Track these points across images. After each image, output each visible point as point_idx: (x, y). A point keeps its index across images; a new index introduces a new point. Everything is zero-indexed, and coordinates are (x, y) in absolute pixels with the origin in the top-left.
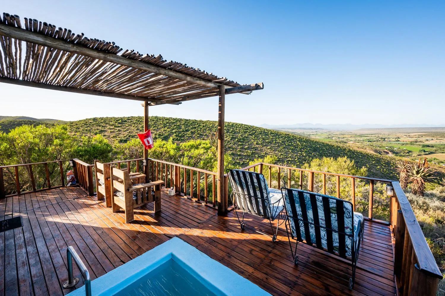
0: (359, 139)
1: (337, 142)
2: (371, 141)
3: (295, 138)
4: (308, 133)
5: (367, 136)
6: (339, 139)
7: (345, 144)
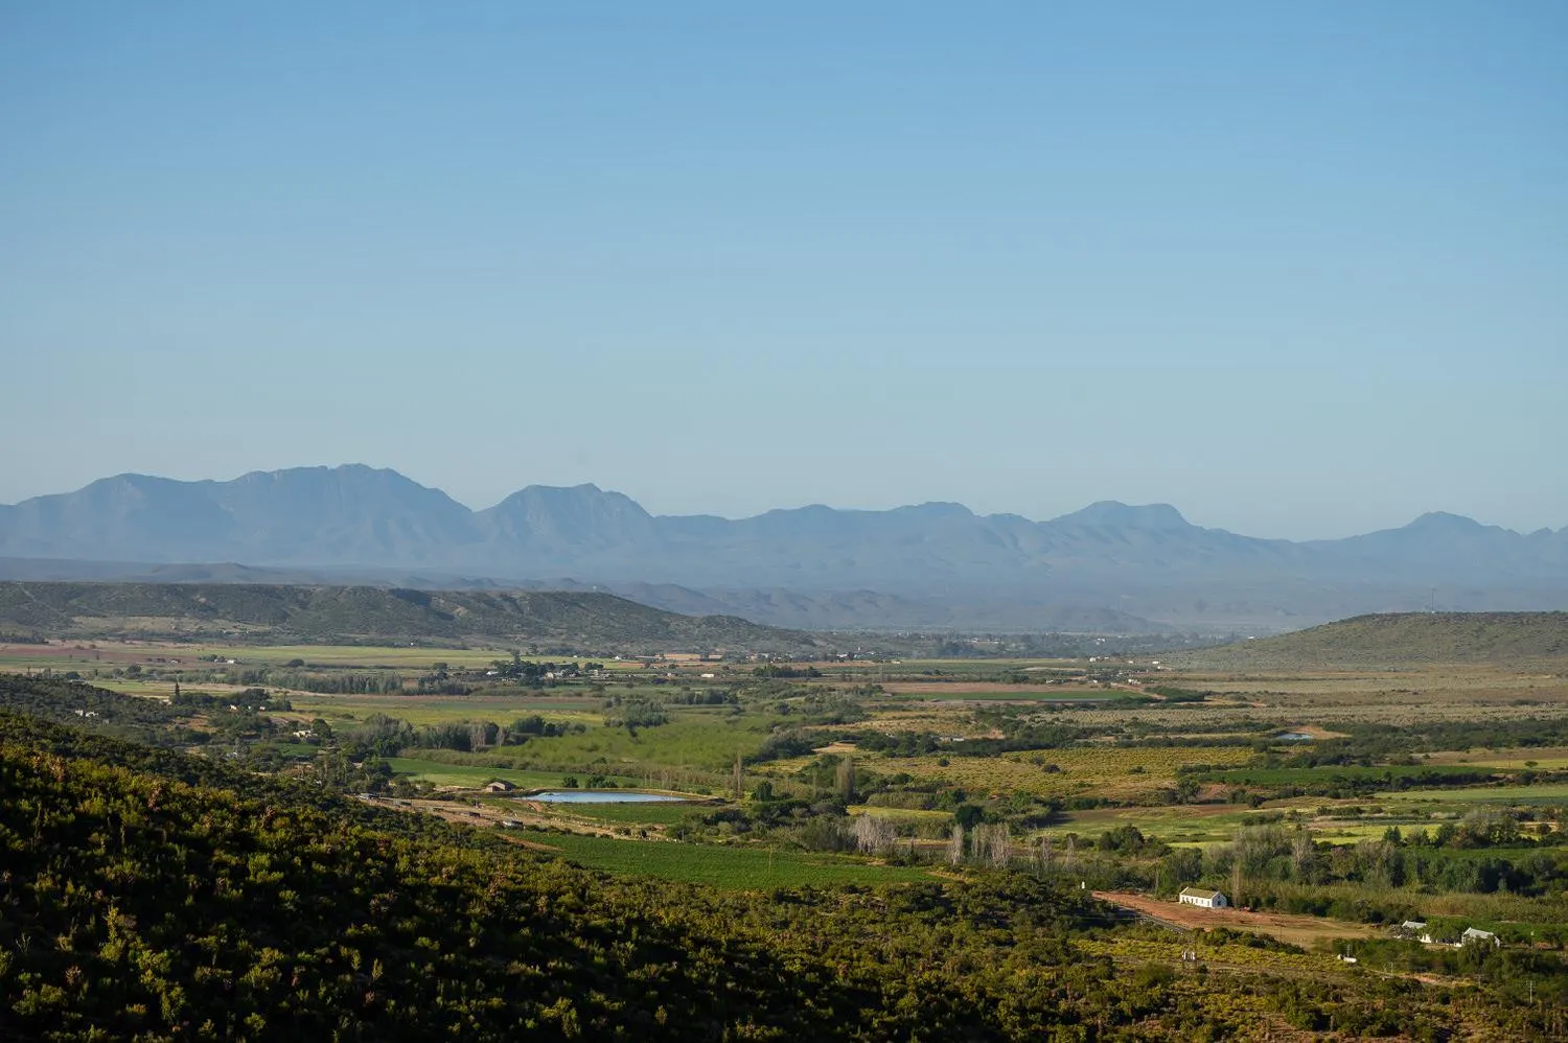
0: (1334, 832)
1: (930, 902)
2: (1519, 882)
3: (52, 833)
4: (360, 713)
5: (1447, 760)
6: (979, 833)
7: (1083, 944)
